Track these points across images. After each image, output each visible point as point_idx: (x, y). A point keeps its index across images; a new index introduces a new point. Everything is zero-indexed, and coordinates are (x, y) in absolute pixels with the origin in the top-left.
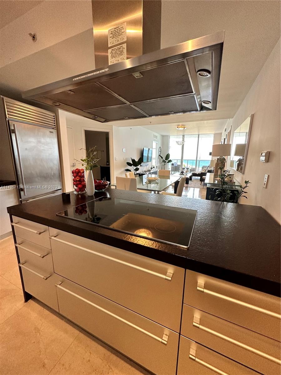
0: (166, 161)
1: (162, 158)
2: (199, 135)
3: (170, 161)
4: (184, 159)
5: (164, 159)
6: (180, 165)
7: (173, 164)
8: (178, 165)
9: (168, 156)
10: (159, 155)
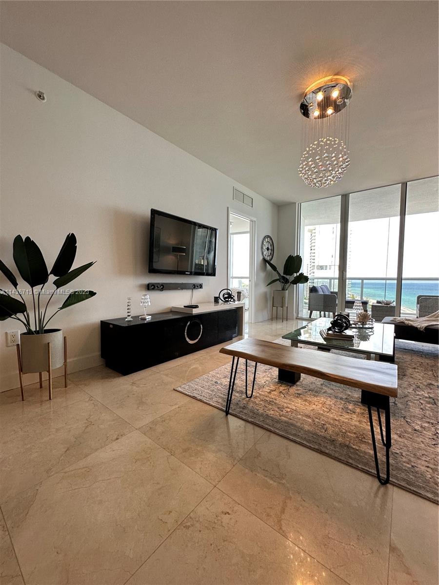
0: (288, 277)
1: (274, 267)
2: (404, 186)
3: (303, 279)
4: (349, 274)
5: (281, 270)
6: (336, 293)
7: (313, 290)
8: (332, 292)
9: (294, 263)
10: (265, 261)
